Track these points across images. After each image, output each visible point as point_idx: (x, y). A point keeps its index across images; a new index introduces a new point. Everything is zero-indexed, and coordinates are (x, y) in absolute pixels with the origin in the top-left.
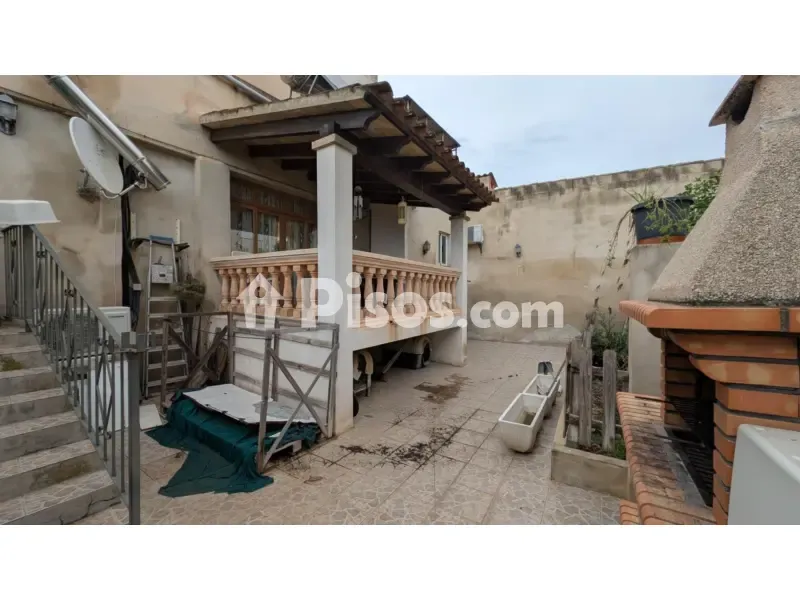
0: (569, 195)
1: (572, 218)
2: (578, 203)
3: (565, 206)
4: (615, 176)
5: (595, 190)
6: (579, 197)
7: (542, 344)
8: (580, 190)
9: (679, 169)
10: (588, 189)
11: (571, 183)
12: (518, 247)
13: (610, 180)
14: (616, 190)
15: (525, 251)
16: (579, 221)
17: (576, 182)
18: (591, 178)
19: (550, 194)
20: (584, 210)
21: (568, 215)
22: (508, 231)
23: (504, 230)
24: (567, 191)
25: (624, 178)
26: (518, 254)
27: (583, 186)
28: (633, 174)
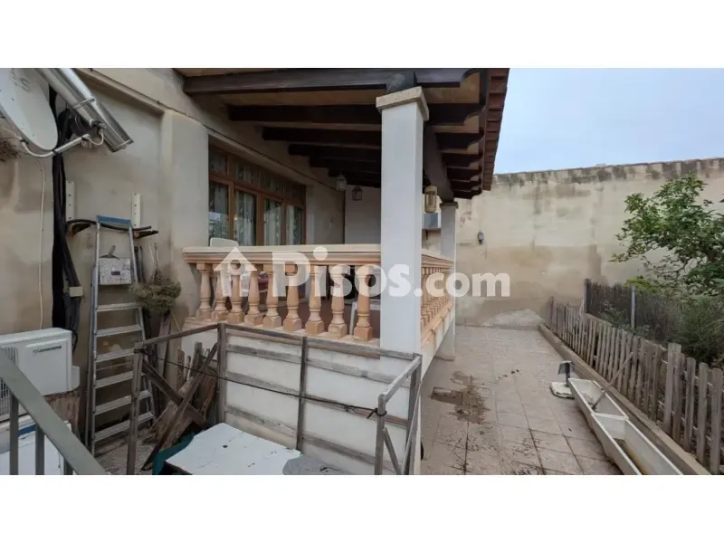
0: (529, 187)
1: (532, 209)
2: (537, 195)
3: (526, 197)
4: (570, 171)
5: (552, 184)
6: (538, 189)
7: (504, 327)
8: (539, 183)
9: (626, 169)
10: (546, 182)
11: (531, 176)
12: (480, 234)
13: (566, 175)
14: (571, 185)
15: (486, 238)
16: (538, 212)
17: (535, 175)
18: (549, 172)
19: (510, 185)
20: (542, 202)
21: (528, 206)
22: (470, 219)
23: (466, 217)
24: (526, 183)
25: (579, 174)
26: (480, 241)
27: (541, 180)
28: (586, 171)
